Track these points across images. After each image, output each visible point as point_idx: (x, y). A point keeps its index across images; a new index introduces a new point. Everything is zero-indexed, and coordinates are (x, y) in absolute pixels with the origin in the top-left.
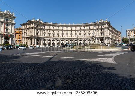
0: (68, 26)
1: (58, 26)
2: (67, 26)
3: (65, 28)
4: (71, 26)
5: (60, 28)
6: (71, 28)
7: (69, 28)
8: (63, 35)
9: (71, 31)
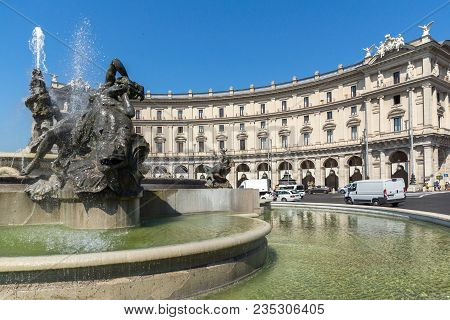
0: (226, 101)
1: (180, 104)
2: (221, 102)
3: (211, 112)
4: (241, 100)
5: (190, 113)
6: (242, 108)
7: (231, 111)
8: (201, 144)
9: (242, 120)
